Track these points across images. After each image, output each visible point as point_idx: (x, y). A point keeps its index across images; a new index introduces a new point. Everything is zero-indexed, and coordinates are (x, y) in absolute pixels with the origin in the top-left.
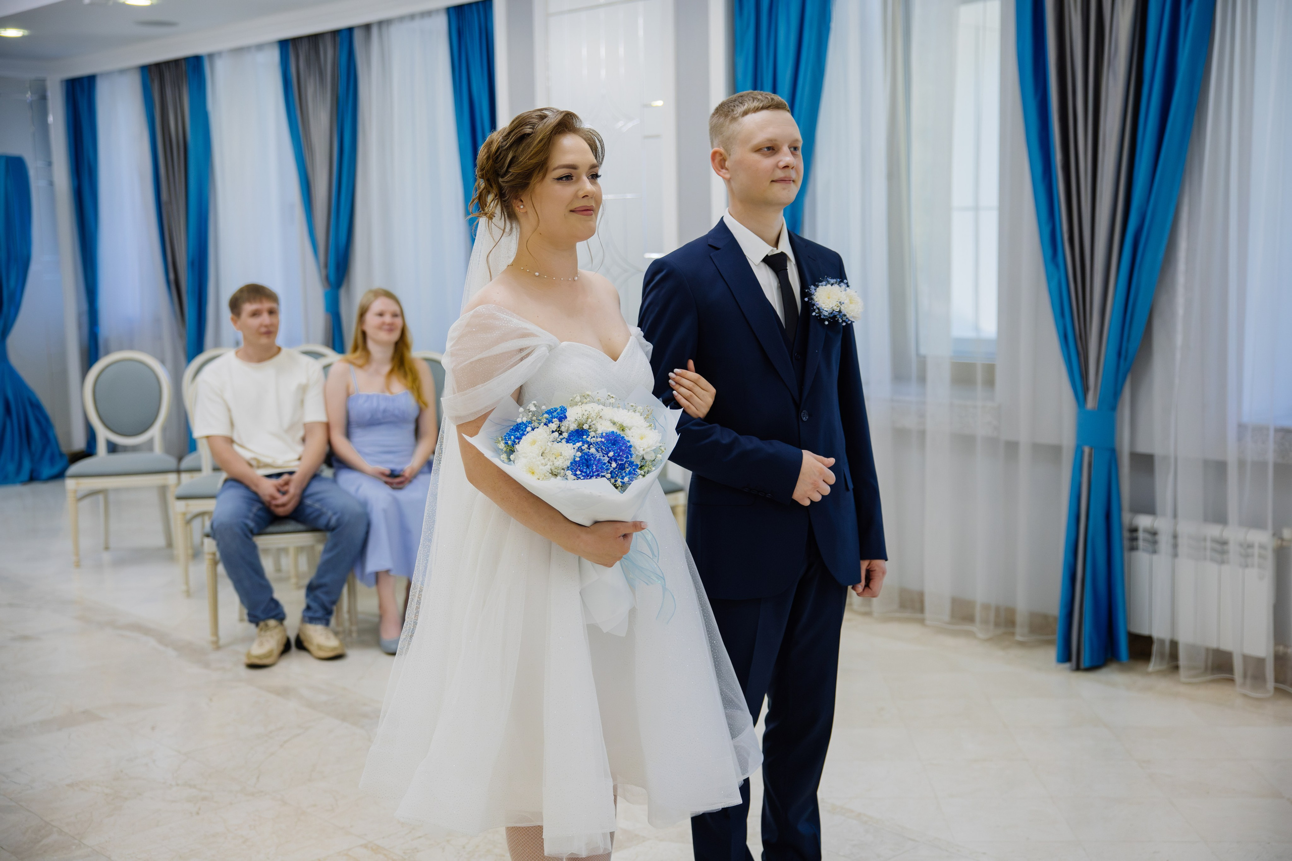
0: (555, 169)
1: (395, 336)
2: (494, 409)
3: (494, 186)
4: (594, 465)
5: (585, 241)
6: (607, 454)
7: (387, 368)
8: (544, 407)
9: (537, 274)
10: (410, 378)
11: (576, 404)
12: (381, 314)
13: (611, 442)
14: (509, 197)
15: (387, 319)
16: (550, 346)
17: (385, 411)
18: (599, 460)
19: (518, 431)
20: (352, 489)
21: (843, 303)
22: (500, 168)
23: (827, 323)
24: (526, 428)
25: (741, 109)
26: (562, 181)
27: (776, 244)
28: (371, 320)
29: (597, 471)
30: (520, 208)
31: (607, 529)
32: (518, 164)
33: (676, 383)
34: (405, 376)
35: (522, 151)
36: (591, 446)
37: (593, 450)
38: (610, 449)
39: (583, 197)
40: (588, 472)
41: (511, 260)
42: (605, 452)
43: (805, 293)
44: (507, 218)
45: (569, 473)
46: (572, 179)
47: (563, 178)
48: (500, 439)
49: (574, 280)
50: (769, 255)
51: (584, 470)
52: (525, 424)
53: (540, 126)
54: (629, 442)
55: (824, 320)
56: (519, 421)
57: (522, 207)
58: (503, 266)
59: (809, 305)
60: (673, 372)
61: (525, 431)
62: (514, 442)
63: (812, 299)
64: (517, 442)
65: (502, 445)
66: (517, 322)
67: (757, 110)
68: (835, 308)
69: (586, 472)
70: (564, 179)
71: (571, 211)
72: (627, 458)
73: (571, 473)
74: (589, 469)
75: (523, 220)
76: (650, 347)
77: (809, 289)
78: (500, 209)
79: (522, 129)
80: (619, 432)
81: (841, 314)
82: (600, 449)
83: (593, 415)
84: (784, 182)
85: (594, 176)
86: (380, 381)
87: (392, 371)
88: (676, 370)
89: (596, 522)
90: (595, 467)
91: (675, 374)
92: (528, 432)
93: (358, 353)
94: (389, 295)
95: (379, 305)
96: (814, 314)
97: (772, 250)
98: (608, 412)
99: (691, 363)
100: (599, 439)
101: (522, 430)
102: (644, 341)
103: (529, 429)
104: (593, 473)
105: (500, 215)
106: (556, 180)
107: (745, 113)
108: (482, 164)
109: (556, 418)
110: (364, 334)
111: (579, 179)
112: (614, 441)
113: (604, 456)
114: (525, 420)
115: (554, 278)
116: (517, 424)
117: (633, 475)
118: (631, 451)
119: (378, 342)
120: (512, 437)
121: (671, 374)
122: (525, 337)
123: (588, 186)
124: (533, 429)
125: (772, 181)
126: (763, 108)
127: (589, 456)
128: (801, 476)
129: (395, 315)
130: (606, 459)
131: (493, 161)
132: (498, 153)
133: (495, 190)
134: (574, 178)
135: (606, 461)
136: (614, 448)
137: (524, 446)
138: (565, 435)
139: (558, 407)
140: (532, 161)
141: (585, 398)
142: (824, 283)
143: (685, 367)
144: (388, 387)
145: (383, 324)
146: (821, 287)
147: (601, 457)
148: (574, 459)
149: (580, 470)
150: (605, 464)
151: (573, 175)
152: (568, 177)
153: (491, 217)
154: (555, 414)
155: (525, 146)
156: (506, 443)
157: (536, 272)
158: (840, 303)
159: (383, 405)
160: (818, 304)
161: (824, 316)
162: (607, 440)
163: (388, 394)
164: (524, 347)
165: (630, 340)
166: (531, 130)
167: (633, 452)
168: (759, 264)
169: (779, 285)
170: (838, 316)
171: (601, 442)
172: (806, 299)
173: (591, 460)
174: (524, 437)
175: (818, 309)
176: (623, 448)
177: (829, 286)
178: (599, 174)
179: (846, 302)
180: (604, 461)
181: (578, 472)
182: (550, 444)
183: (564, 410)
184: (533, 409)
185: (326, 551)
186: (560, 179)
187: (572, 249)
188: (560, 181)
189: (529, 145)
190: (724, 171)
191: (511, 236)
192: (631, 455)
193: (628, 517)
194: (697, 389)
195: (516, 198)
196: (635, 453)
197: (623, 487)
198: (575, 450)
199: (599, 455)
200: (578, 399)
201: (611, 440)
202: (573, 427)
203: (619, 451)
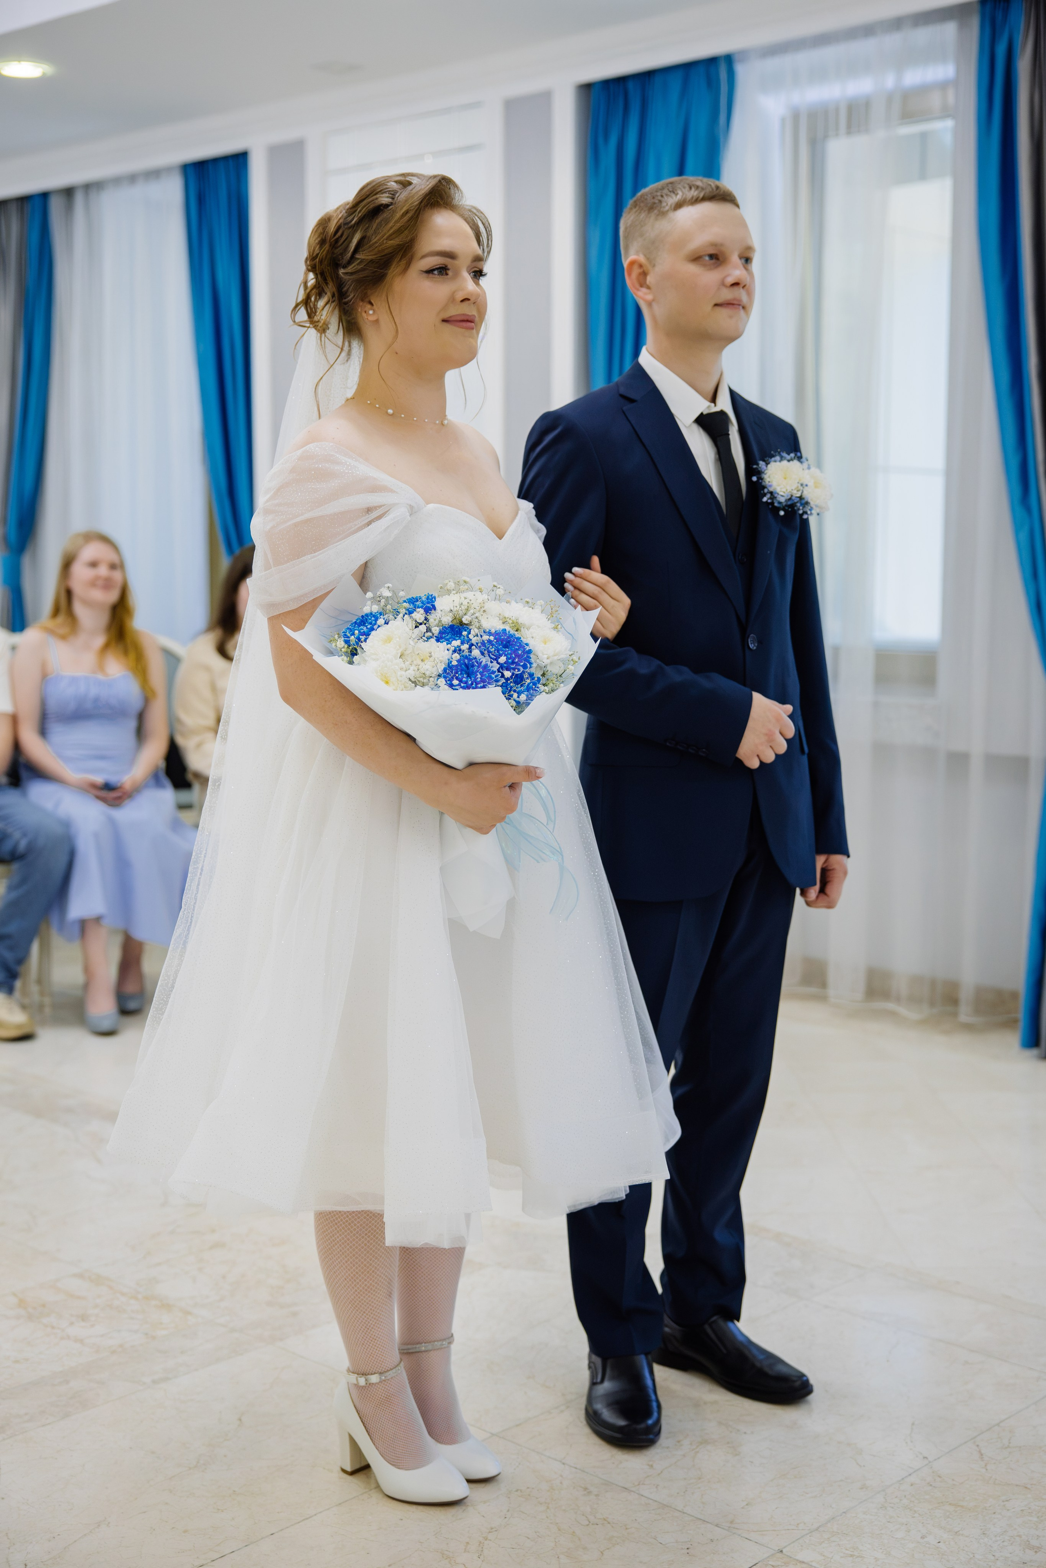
0: (423, 257)
1: (113, 596)
2: (334, 588)
3: (331, 285)
4: (478, 673)
5: (457, 370)
6: (496, 660)
7: (100, 640)
8: (402, 594)
9: (390, 411)
10: (132, 656)
11: (449, 592)
12: (94, 564)
13: (502, 643)
14: (354, 296)
15: (103, 571)
16: (411, 507)
17: (96, 700)
18: (486, 666)
19: (364, 625)
20: (49, 805)
21: (807, 485)
22: (341, 254)
23: (782, 513)
24: (376, 620)
25: (672, 200)
26: (434, 276)
27: (714, 399)
28: (80, 573)
29: (483, 681)
30: (368, 314)
31: (488, 774)
32: (370, 247)
33: (575, 588)
34: (126, 652)
35: (377, 229)
36: (473, 647)
37: (476, 653)
38: (501, 652)
39: (462, 301)
40: (470, 683)
41: (350, 394)
42: (493, 657)
43: (752, 470)
44: (345, 332)
45: (442, 681)
46: (447, 274)
47: (434, 270)
48: (336, 636)
49: (443, 425)
50: (705, 413)
51: (464, 679)
52: (374, 616)
53: (402, 196)
54: (527, 644)
55: (778, 509)
56: (366, 610)
57: (371, 312)
58: (339, 401)
59: (757, 487)
60: (571, 572)
61: (375, 624)
62: (359, 639)
63: (762, 479)
64: (362, 640)
65: (341, 643)
66: (364, 470)
67: (695, 201)
68: (795, 492)
69: (466, 683)
70: (436, 272)
71: (444, 321)
72: (525, 667)
73: (445, 682)
74: (470, 678)
75: (369, 331)
76: (543, 531)
77: (758, 464)
78: (337, 315)
79: (377, 199)
80: (512, 632)
81: (803, 502)
82: (486, 652)
83: (476, 605)
84: (731, 306)
85: (478, 274)
86: (89, 658)
87: (106, 647)
88: (576, 569)
89: (471, 764)
90: (479, 676)
91: (573, 574)
92: (379, 626)
93: (60, 619)
94: (105, 539)
95: (91, 551)
96: (765, 499)
97: (709, 407)
98: (494, 607)
99: (595, 561)
100: (485, 637)
101: (371, 623)
102: (535, 521)
103: (381, 621)
104: (477, 684)
105: (337, 324)
106: (425, 275)
107: (679, 206)
108: (314, 250)
109: (422, 607)
110: (69, 593)
111: (457, 274)
112: (506, 643)
113: (491, 662)
114: (375, 609)
115: (415, 419)
116: (363, 617)
117: (532, 691)
118: (530, 658)
119: (88, 603)
120: (356, 632)
121: (568, 575)
122: (376, 492)
123: (469, 284)
124: (386, 623)
125: (716, 305)
126: (704, 199)
127: (470, 660)
128: (751, 724)
129: (113, 567)
130: (495, 667)
131: (330, 245)
132: (339, 234)
133: (330, 289)
134: (450, 272)
135: (495, 669)
136: (506, 651)
137: (373, 644)
138: (436, 630)
139: (422, 595)
140: (392, 242)
141: (460, 586)
142: (778, 458)
143: (587, 565)
144: (101, 666)
145: (97, 578)
146: (774, 463)
147: (489, 663)
148: (449, 664)
149: (457, 678)
150: (493, 672)
151: (449, 267)
152: (443, 270)
153: (323, 329)
154: (418, 603)
155: (381, 222)
156: (347, 642)
157: (389, 409)
158: (802, 485)
159: (94, 691)
160: (770, 486)
161: (780, 503)
162: (498, 640)
163: (100, 676)
164: (376, 505)
165: (519, 515)
166: (390, 200)
167: (532, 660)
168: (690, 425)
169: (717, 456)
170: (798, 505)
171: (490, 641)
172: (754, 479)
173: (473, 666)
174: (373, 633)
175: (771, 493)
176: (520, 652)
177: (785, 462)
178: (485, 270)
179: (809, 484)
180: (492, 669)
181: (455, 682)
182: (412, 643)
183: (431, 599)
184: (387, 593)
185: (11, 888)
186: (430, 272)
187: (439, 379)
188: (431, 275)
189: (387, 221)
190: (644, 290)
191: (349, 362)
192: (531, 663)
193: (518, 758)
194: (604, 597)
195: (362, 300)
196: (536, 662)
197: (519, 707)
198: (451, 651)
199: (485, 660)
200: (451, 585)
201: (502, 641)
202: (447, 620)
203: (513, 656)
